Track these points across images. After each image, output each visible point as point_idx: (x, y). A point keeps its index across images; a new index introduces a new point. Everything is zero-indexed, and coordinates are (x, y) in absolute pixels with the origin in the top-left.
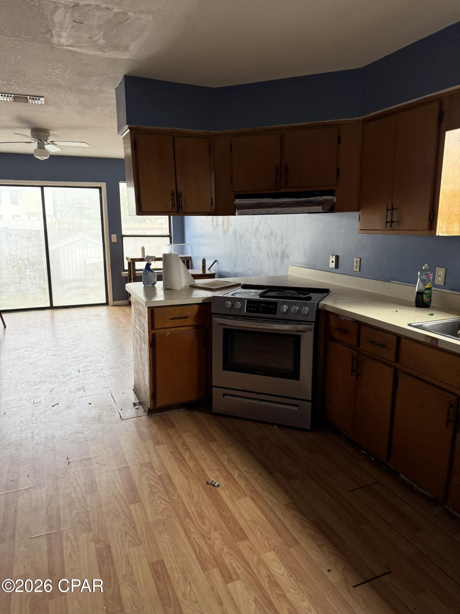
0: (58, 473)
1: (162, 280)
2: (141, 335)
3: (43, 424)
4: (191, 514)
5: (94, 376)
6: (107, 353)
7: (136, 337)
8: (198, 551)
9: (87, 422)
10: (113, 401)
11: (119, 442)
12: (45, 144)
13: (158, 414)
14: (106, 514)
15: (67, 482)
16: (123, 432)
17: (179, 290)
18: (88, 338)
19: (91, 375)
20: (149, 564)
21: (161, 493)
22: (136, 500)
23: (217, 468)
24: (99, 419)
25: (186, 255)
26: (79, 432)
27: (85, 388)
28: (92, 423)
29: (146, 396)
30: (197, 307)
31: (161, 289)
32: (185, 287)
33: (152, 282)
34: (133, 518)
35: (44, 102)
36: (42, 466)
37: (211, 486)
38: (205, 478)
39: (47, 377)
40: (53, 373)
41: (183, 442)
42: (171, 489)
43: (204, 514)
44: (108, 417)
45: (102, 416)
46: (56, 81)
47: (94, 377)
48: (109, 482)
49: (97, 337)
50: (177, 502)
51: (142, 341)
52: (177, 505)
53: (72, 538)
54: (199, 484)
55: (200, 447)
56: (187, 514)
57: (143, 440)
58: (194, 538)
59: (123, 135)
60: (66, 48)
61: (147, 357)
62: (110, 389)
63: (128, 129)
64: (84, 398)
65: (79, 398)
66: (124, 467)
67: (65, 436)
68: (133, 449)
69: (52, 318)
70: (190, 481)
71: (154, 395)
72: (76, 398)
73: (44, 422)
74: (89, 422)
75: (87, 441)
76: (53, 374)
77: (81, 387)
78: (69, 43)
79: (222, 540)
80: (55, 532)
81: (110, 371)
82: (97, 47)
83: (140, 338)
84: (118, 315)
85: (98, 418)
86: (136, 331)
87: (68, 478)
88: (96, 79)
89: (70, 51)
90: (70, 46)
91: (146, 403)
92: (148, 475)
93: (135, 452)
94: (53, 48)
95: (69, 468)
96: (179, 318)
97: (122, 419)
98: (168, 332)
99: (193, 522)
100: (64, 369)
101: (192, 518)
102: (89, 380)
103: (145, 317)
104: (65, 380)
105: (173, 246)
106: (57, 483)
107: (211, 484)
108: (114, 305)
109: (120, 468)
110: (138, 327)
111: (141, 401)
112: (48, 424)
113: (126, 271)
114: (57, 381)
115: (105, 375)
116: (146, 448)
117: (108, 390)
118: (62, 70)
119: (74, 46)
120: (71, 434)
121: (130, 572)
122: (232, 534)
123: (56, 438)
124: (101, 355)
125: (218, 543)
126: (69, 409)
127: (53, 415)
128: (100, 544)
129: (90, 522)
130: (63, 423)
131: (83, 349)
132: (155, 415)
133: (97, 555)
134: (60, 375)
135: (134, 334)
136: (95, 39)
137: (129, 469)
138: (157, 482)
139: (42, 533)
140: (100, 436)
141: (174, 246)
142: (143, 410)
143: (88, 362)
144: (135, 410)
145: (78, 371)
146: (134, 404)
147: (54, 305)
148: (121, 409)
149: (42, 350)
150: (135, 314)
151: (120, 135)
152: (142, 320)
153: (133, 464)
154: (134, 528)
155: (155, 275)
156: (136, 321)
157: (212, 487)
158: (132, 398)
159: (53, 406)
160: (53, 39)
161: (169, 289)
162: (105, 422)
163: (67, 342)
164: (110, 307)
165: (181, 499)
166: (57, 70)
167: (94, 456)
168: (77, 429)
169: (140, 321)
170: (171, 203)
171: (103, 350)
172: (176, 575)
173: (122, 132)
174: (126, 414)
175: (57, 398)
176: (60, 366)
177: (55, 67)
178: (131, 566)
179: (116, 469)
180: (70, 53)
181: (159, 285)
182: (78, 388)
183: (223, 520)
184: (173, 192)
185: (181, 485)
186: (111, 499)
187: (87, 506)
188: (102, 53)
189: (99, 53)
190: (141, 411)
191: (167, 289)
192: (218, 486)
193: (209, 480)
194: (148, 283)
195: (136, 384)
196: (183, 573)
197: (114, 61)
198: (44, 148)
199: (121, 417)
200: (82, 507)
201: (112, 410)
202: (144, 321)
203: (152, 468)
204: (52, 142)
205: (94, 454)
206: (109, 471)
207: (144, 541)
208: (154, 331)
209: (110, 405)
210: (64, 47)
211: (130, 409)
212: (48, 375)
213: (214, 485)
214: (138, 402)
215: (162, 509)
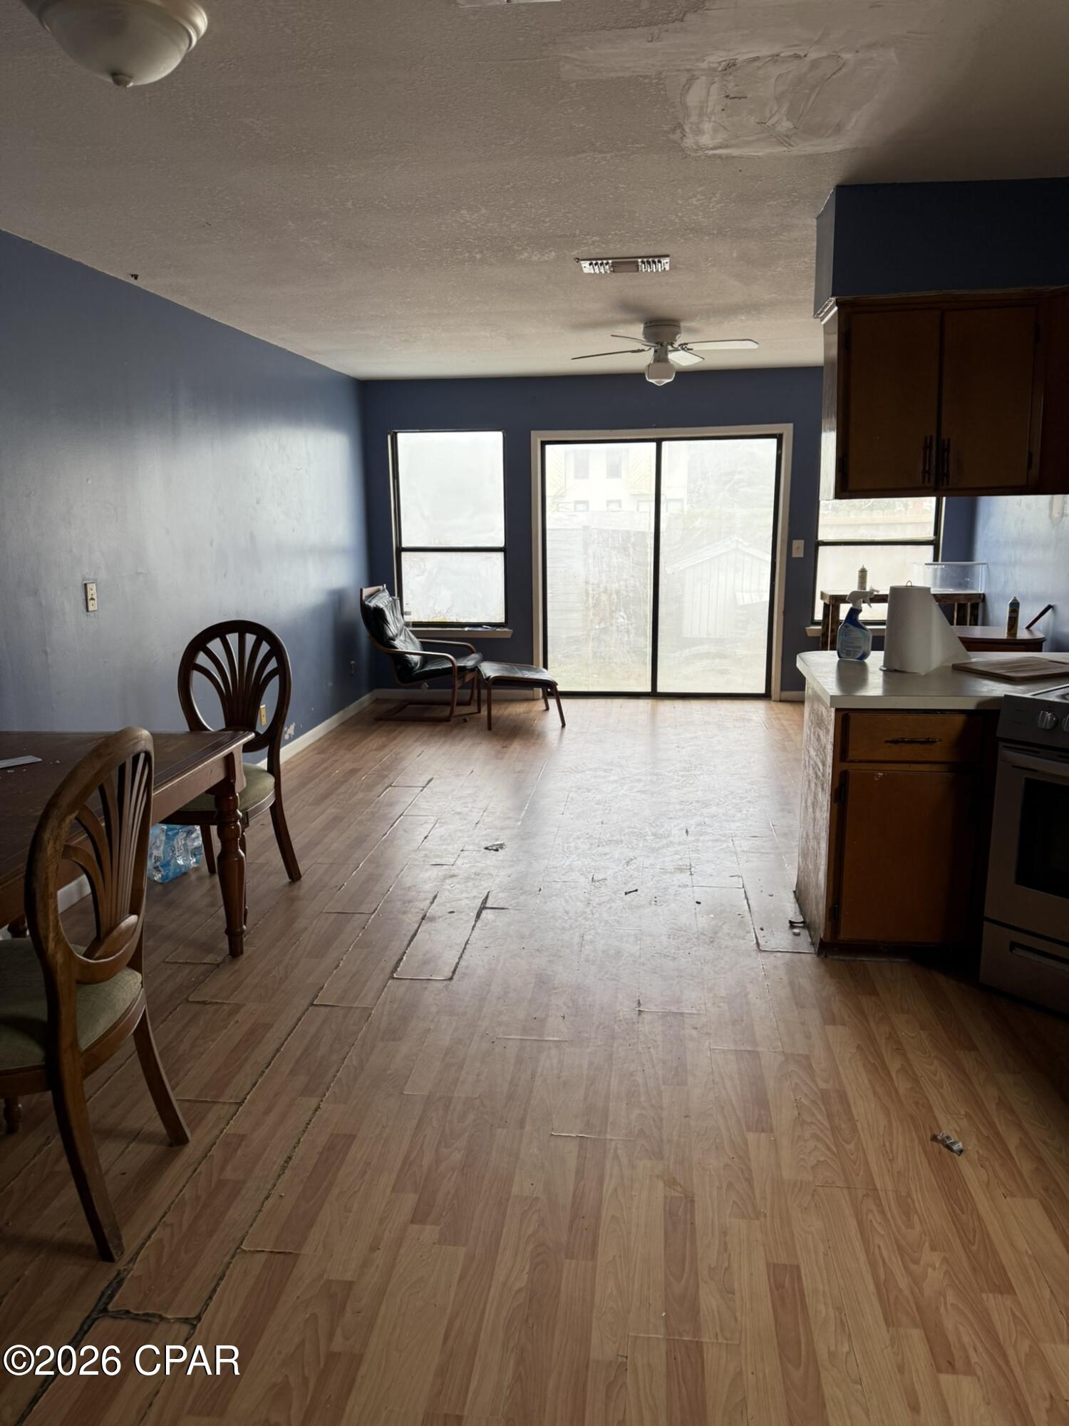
0: (616, 1027)
1: (881, 649)
2: (818, 772)
3: (603, 924)
4: (882, 1194)
5: (714, 847)
6: (749, 802)
7: (808, 775)
8: (882, 1277)
9: (688, 939)
10: (747, 907)
11: (746, 995)
12: (670, 351)
13: (842, 958)
14: (695, 1134)
15: (632, 1049)
16: (758, 976)
17: (923, 674)
18: (715, 767)
19: (710, 844)
20: (768, 1264)
21: (819, 1128)
22: (762, 1125)
23: (966, 1112)
24: (712, 938)
25: (972, 588)
26: (669, 956)
27: (692, 870)
28: (696, 943)
29: (817, 909)
30: (962, 718)
31: (878, 669)
32: (940, 670)
33: (858, 651)
34: (749, 1160)
35: (670, 266)
36: (590, 1006)
37: (942, 1146)
38: (930, 1126)
39: (625, 835)
40: (637, 828)
41: (890, 1033)
42: (843, 1126)
43: (913, 1201)
44: (732, 938)
45: (720, 933)
46: (692, 221)
47: (716, 849)
48: (712, 1073)
49: (734, 765)
50: (852, 1157)
51: (819, 785)
52: (852, 1164)
53: (624, 1160)
54: (914, 1134)
55: (932, 1055)
56: (873, 1191)
57: (800, 1006)
58: (879, 1247)
59: (823, 319)
60: (711, 152)
61: (825, 822)
62: (743, 881)
63: (834, 307)
64: (688, 889)
65: (680, 886)
66: (748, 1051)
67: (640, 957)
68: (774, 1020)
69: (653, 714)
70: (893, 1121)
71: (834, 911)
72: (672, 885)
73: (607, 922)
74: (691, 939)
75: (681, 977)
76: (635, 830)
77: (686, 865)
78: (717, 141)
79: (945, 1273)
80: (595, 1138)
81: (751, 842)
82: (775, 139)
83: (816, 778)
84: (787, 722)
85: (710, 935)
86: (809, 762)
87: (633, 1041)
88: (775, 203)
89: (720, 157)
90: (720, 147)
91: (817, 926)
92: (798, 1081)
93: (777, 1026)
94: (686, 157)
95: (638, 1022)
96: (911, 742)
97: (760, 950)
98: (881, 771)
99: (883, 1213)
100: (658, 823)
101: (881, 1201)
102: (704, 854)
103: (828, 731)
104: (657, 846)
105: (940, 567)
106: (612, 1046)
107: (942, 1142)
108: (782, 699)
109: (741, 1051)
110: (813, 753)
111: (807, 920)
112: (612, 926)
113: (817, 623)
114: (641, 845)
115: (739, 849)
116: (803, 1023)
117: (738, 882)
118: (703, 197)
119: (727, 147)
120: (653, 956)
121: (726, 1265)
122: (974, 1270)
123: (624, 957)
124: (736, 804)
125: (934, 1278)
126: (656, 905)
127: (624, 911)
128: (675, 1190)
129: (662, 1140)
130: (640, 930)
131: (701, 788)
132: (836, 957)
133: (665, 1210)
134: (650, 833)
135: (806, 767)
136: (769, 123)
137: (759, 1057)
138: (814, 1102)
139: (571, 1133)
140: (709, 973)
141: (944, 566)
142: (810, 940)
143: (707, 817)
144: (791, 936)
145: (685, 831)
146: (791, 922)
147: (660, 689)
148: (760, 927)
149: (623, 779)
150: (810, 724)
151: (819, 320)
152: (822, 736)
153: (768, 1049)
154: (749, 1181)
155: (869, 638)
156: (810, 738)
157: (945, 1150)
158: (790, 909)
159: (626, 893)
160: (686, 140)
161: (896, 671)
162: (723, 946)
163: (673, 768)
164: (773, 704)
165: (865, 1154)
166: (694, 199)
167: (690, 1012)
168: (665, 948)
169: (819, 739)
170: (921, 468)
171: (741, 795)
172: (822, 1307)
173: (823, 313)
174: (770, 940)
175: (636, 878)
176: (653, 816)
177: (690, 194)
178: (730, 1255)
179: (731, 1050)
180: (719, 161)
181: (876, 660)
182: (680, 865)
183: (958, 1232)
184: (928, 440)
185: (868, 1125)
186: (711, 1108)
187: (662, 1108)
188: (785, 149)
189: (779, 150)
190: (804, 941)
191: (890, 671)
192: (961, 1151)
193: (941, 1131)
194: (848, 654)
195: (800, 879)
196: (839, 1309)
197: (813, 159)
198: (666, 360)
199: (758, 944)
200: (652, 1106)
201: (742, 924)
202: (825, 740)
203: (809, 1068)
204: (684, 347)
205: (692, 1007)
206: (716, 1051)
207: (765, 1216)
208: (845, 766)
209: (739, 915)
210: (707, 152)
211: (781, 932)
212: (627, 831)
213: (949, 1147)
214: (800, 921)
215: (815, 1162)
